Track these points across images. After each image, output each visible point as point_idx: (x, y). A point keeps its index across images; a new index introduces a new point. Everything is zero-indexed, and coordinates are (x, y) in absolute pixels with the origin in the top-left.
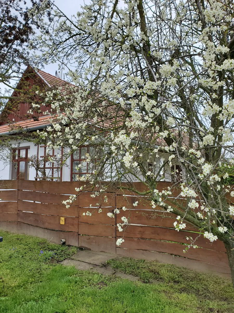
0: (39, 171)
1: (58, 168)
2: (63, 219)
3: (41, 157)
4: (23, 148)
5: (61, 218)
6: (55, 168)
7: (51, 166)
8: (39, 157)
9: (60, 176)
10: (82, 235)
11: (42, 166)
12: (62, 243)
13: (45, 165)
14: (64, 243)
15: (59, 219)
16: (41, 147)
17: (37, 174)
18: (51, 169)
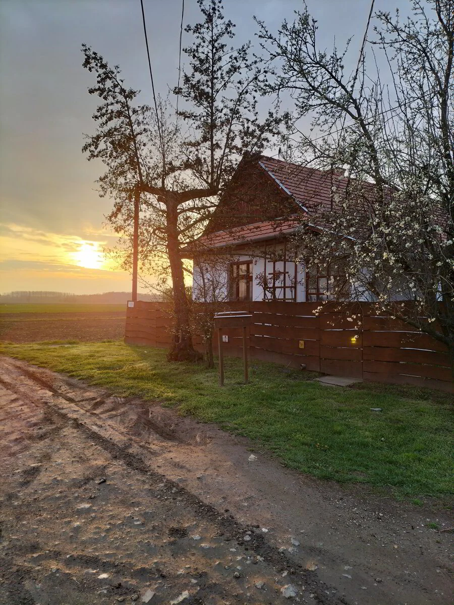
0: (268, 291)
1: (291, 287)
2: (302, 342)
3: (269, 274)
4: (243, 263)
5: (300, 341)
6: (288, 287)
7: (283, 285)
8: (267, 274)
9: (293, 297)
10: (325, 359)
11: (271, 285)
12: (302, 368)
13: (274, 283)
14: (304, 369)
15: (298, 343)
16: (269, 262)
17: (265, 294)
18: (283, 289)
